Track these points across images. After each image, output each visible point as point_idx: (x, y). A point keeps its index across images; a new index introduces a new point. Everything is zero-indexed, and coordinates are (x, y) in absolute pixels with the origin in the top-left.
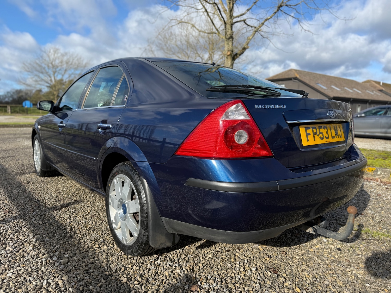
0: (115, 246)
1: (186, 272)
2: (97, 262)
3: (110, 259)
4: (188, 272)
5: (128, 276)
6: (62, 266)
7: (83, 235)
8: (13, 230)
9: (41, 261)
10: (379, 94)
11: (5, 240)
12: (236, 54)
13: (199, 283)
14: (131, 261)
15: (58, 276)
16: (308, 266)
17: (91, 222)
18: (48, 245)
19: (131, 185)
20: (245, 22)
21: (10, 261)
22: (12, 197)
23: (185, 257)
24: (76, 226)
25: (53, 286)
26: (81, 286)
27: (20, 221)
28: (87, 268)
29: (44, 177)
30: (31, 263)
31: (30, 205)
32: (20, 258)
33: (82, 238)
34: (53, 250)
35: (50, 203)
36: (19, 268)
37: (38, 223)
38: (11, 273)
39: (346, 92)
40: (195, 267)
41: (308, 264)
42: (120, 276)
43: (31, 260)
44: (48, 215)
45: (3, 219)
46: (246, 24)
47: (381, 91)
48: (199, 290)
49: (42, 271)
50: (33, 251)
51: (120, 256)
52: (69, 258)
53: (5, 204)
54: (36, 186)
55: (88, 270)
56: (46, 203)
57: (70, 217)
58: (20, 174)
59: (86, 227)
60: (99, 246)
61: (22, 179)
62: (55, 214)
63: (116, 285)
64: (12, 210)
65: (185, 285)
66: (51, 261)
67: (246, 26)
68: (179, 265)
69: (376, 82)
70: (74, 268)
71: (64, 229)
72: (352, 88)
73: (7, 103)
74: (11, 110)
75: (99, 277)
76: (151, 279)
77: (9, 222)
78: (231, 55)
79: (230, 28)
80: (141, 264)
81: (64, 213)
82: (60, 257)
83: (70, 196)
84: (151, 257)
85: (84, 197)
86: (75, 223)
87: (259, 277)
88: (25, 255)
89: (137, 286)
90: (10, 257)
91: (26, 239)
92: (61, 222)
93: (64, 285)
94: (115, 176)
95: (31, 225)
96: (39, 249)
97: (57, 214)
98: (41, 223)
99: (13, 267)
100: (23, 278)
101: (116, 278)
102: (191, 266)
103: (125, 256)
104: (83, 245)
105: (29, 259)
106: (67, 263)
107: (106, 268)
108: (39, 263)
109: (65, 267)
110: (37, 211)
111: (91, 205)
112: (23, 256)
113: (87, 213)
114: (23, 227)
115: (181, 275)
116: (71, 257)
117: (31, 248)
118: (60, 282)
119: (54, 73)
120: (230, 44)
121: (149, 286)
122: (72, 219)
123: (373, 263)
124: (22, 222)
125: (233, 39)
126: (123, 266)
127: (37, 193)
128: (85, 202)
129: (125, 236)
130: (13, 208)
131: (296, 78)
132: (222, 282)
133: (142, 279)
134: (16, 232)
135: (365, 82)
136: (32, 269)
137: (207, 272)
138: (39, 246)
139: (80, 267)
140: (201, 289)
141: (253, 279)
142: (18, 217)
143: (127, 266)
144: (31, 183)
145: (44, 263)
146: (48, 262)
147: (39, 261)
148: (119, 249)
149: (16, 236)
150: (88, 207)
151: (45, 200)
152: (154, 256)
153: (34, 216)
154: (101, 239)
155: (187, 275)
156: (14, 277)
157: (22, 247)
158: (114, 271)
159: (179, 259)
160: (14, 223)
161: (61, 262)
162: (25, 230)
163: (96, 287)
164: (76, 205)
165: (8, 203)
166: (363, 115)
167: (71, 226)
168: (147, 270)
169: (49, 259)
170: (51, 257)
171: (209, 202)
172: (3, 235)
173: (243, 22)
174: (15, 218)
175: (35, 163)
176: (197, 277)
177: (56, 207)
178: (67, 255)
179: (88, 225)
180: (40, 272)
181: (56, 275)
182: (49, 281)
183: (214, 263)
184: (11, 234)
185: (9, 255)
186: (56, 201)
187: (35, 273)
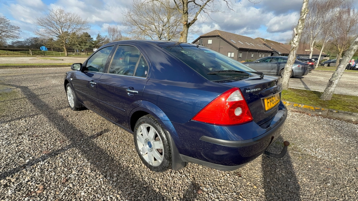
0: (143, 165)
1: (191, 180)
2: (136, 178)
3: (143, 175)
4: (192, 180)
5: (158, 187)
6: (115, 184)
7: (120, 158)
8: (72, 157)
9: (100, 181)
10: (264, 46)
11: (69, 165)
12: (190, 23)
13: (201, 188)
14: (156, 175)
15: (115, 192)
16: (255, 169)
17: (121, 147)
18: (100, 167)
19: (155, 132)
20: (194, 2)
21: (79, 183)
22: (61, 129)
23: (187, 169)
24: (112, 150)
25: (114, 199)
26: (132, 197)
27: (74, 149)
28: (131, 183)
29: (77, 111)
30: (94, 182)
31: (75, 135)
32: (85, 180)
33: (120, 159)
34: (105, 171)
35: (89, 133)
36: (87, 188)
37: (87, 149)
38: (84, 193)
39: (246, 45)
40: (195, 176)
41: (255, 168)
42: (153, 187)
43: (93, 180)
44: (91, 142)
45: (61, 148)
46: (195, 3)
47: (264, 44)
48: (203, 193)
49: (103, 188)
50: (92, 173)
51: (148, 171)
52: (117, 176)
53: (58, 135)
54: (74, 119)
55: (132, 185)
56: (86, 132)
57: (106, 144)
58: (59, 109)
59: (119, 151)
60: (133, 165)
61: (63, 113)
62: (95, 142)
63: (153, 195)
64: (65, 140)
65: (194, 190)
66: (106, 180)
67: (195, 4)
68: (186, 175)
69: (262, 39)
70: (123, 184)
71: (106, 154)
72: (249, 43)
73: (28, 47)
74: (32, 52)
75: (141, 190)
76: (172, 188)
77: (66, 150)
78: (186, 24)
79: (186, 6)
80: (163, 177)
81: (101, 140)
82: (112, 176)
83: (100, 126)
84: (167, 171)
85: (109, 127)
86: (111, 148)
87: (232, 180)
88: (88, 176)
89: (166, 193)
90: (78, 179)
91: (84, 164)
92: (102, 148)
93: (121, 198)
94: (142, 124)
95: (82, 152)
96: (95, 171)
97: (97, 141)
98: (89, 149)
99: (83, 187)
100: (93, 196)
101: (151, 189)
102: (193, 176)
103: (151, 172)
104: (123, 166)
105: (91, 180)
106: (117, 180)
107: (143, 182)
108: (99, 183)
109: (117, 184)
110: (83, 140)
111: (116, 133)
112: (86, 178)
113: (116, 139)
114: (77, 154)
115: (189, 182)
116: (118, 175)
117: (90, 171)
118: (118, 196)
119: (62, 27)
120: (186, 17)
121: (173, 192)
122: (108, 145)
123: (288, 165)
124: (75, 149)
125: (188, 13)
126: (153, 179)
127: (77, 125)
128: (112, 131)
129: (151, 161)
130: (64, 138)
131: (218, 36)
132: (213, 185)
133: (167, 188)
134: (74, 158)
135: (256, 39)
136: (96, 188)
137: (202, 179)
138: (94, 169)
139: (126, 183)
140: (203, 192)
141: (229, 181)
142: (71, 145)
143: (155, 179)
144: (69, 116)
145: (102, 182)
146: (104, 181)
147: (99, 181)
148: (146, 166)
149: (75, 162)
150: (115, 134)
151: (84, 130)
152: (169, 170)
153: (82, 144)
154: (132, 160)
155: (192, 182)
156: (86, 196)
157: (83, 170)
158: (149, 184)
159: (184, 171)
160: (70, 150)
161: (113, 180)
162: (79, 156)
163: (142, 197)
164: (106, 133)
165: (59, 134)
166: (259, 62)
167: (109, 151)
168: (168, 181)
169: (105, 179)
170: (105, 177)
171: (218, 151)
172: (66, 162)
173: (193, 2)
174: (69, 147)
175: (69, 101)
176: (198, 183)
177: (94, 136)
178: (115, 175)
179: (120, 149)
180: (102, 190)
181: (114, 191)
182: (111, 196)
183: (204, 172)
184: (72, 160)
185: (77, 178)
186: (92, 131)
187: (99, 191)
